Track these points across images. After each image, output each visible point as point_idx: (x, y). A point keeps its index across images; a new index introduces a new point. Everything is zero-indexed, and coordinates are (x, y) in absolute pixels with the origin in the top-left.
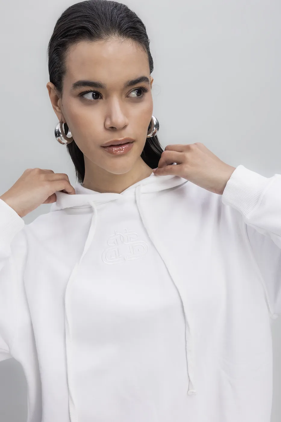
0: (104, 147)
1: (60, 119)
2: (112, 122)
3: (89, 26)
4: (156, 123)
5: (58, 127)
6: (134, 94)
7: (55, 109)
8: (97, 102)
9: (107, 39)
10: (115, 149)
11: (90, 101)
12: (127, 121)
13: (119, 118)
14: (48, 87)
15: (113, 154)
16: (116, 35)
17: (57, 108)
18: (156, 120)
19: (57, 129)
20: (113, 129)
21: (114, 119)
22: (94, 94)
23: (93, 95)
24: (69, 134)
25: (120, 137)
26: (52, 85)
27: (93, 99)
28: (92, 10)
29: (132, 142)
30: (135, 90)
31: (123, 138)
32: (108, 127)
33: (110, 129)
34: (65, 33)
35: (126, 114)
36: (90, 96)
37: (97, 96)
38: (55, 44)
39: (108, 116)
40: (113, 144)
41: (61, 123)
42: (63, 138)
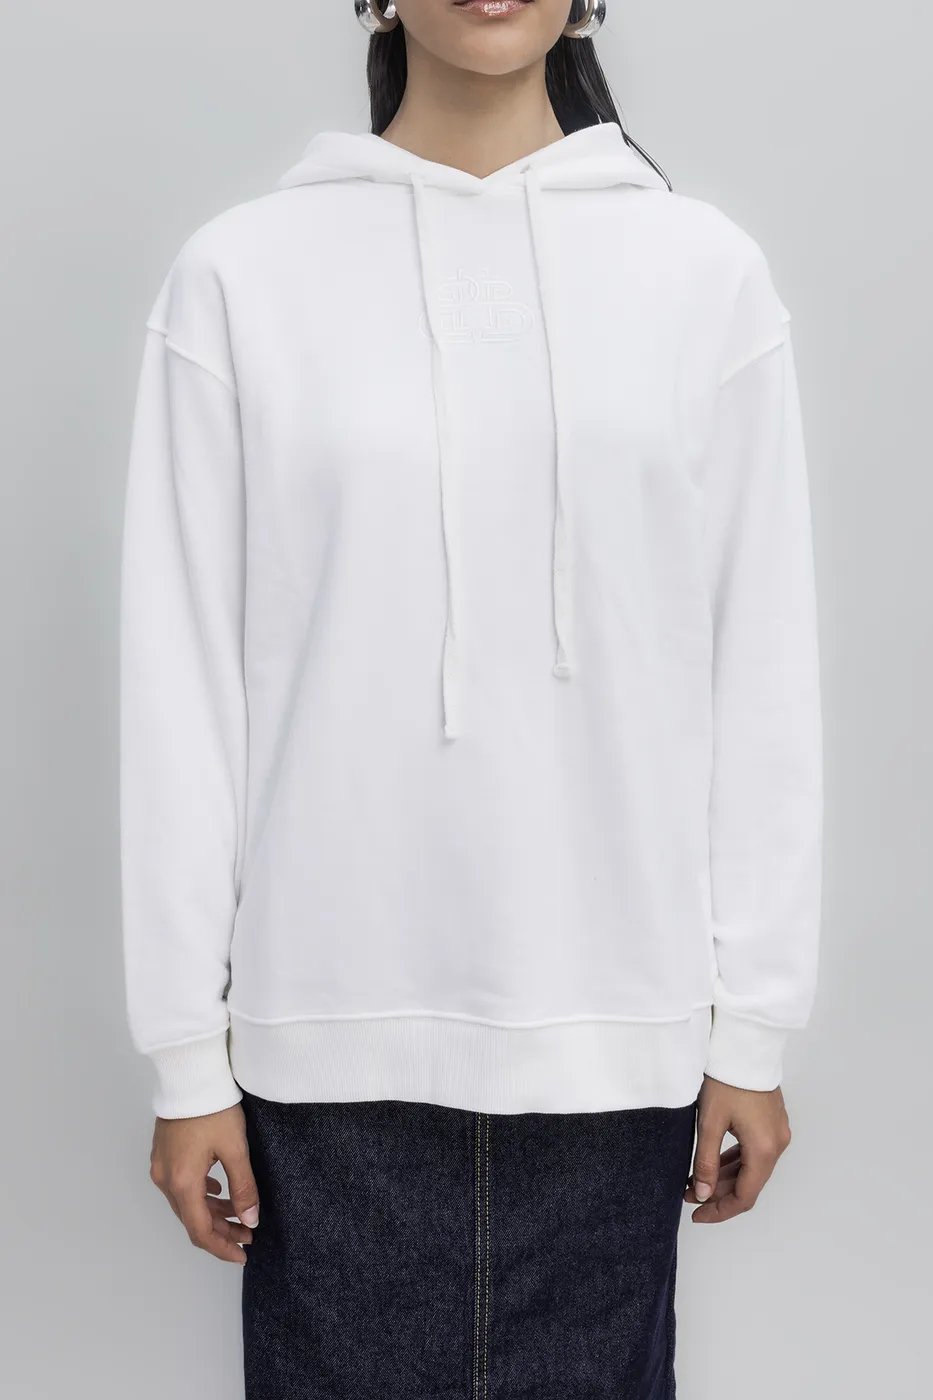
0: (461, 3)
15: (481, 14)
24: (391, 10)
29: (527, 2)
42: (373, 16)
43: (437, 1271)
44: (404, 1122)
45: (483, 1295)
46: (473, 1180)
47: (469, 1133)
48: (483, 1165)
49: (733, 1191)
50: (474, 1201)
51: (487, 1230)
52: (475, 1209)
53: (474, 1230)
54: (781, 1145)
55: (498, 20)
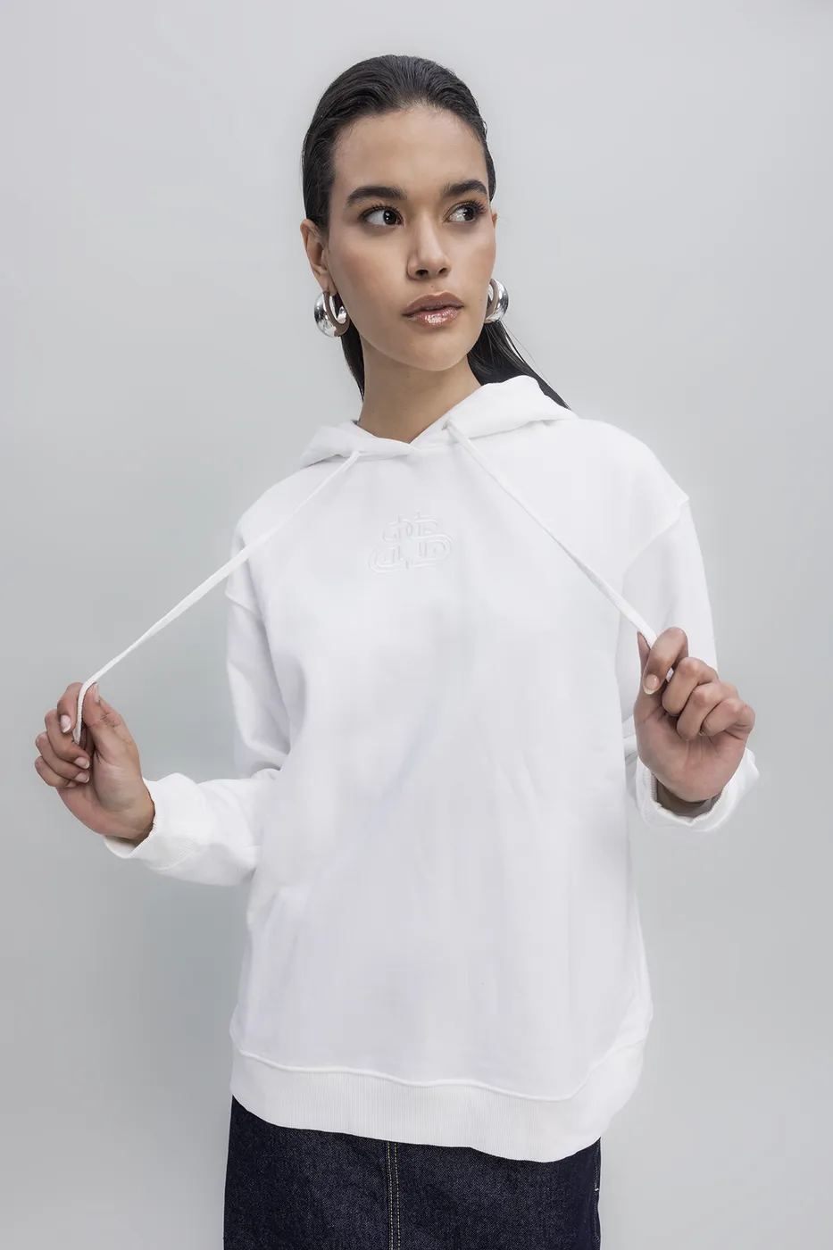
0: (408, 314)
1: (326, 286)
2: (419, 262)
3: (376, 87)
4: (503, 296)
5: (321, 302)
6: (459, 216)
7: (315, 271)
8: (394, 229)
11: (379, 226)
12: (447, 261)
14: (303, 229)
15: (424, 325)
16: (424, 100)
17: (320, 269)
18: (503, 290)
19: (318, 304)
20: (422, 274)
21: (424, 256)
22: (388, 215)
23: (385, 216)
25: (437, 291)
26: (310, 224)
27: (384, 224)
29: (459, 308)
30: (461, 208)
31: (441, 293)
32: (413, 274)
33: (418, 277)
35: (446, 252)
36: (378, 218)
37: (393, 218)
39: (414, 252)
40: (423, 307)
41: (327, 294)
42: (329, 323)
44: (333, 1152)
55: (438, 328)
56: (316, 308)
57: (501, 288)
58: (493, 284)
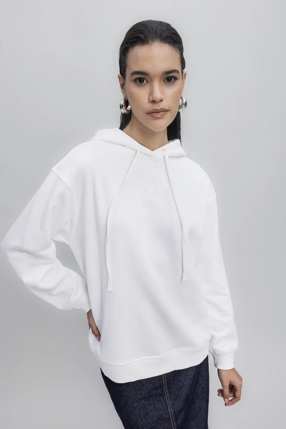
0: (149, 113)
1: (124, 96)
2: (153, 97)
4: (185, 102)
5: (122, 102)
7: (122, 91)
9: (152, 44)
10: (154, 114)
12: (163, 97)
13: (158, 94)
14: (119, 77)
15: (154, 117)
19: (121, 103)
20: (154, 102)
21: (154, 95)
24: (129, 107)
25: (158, 107)
26: (121, 76)
28: (145, 26)
29: (167, 111)
31: (160, 108)
32: (150, 100)
33: (152, 102)
34: (128, 41)
35: (163, 93)
38: (122, 49)
39: (151, 94)
40: (154, 112)
41: (125, 99)
42: (124, 109)
43: (161, 421)
44: (146, 387)
45: (174, 424)
46: (164, 395)
47: (162, 385)
48: (166, 391)
49: (234, 396)
50: (166, 400)
51: (170, 407)
52: (166, 402)
53: (168, 408)
54: (241, 380)
55: (159, 118)
56: (120, 105)
57: (184, 100)
58: (182, 98)
